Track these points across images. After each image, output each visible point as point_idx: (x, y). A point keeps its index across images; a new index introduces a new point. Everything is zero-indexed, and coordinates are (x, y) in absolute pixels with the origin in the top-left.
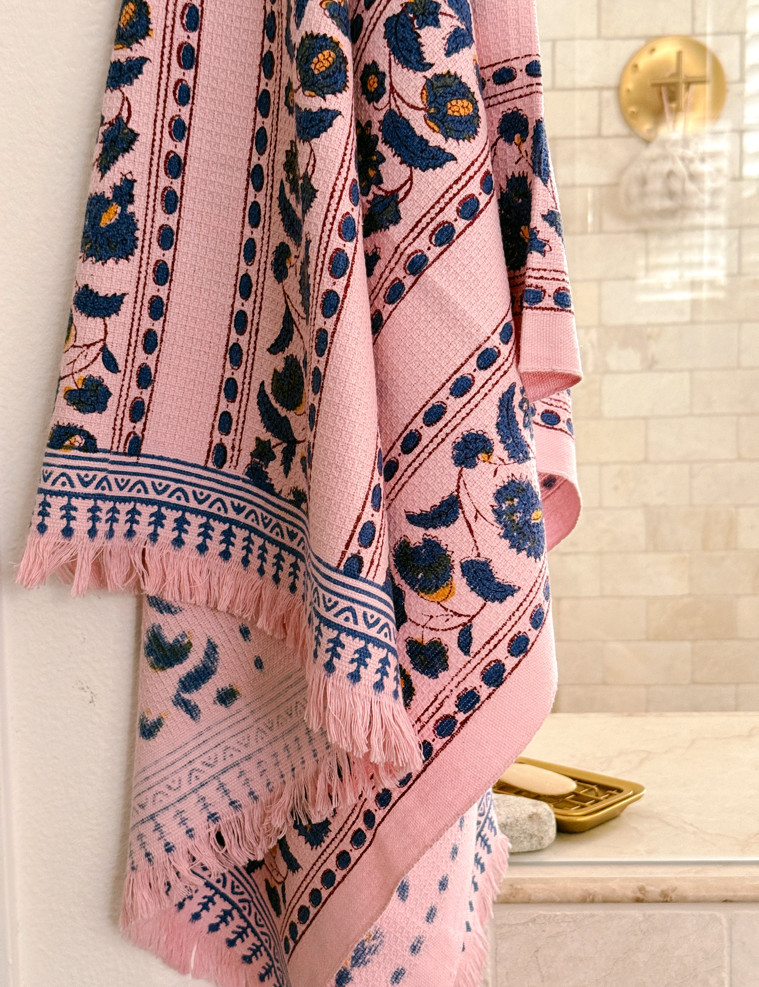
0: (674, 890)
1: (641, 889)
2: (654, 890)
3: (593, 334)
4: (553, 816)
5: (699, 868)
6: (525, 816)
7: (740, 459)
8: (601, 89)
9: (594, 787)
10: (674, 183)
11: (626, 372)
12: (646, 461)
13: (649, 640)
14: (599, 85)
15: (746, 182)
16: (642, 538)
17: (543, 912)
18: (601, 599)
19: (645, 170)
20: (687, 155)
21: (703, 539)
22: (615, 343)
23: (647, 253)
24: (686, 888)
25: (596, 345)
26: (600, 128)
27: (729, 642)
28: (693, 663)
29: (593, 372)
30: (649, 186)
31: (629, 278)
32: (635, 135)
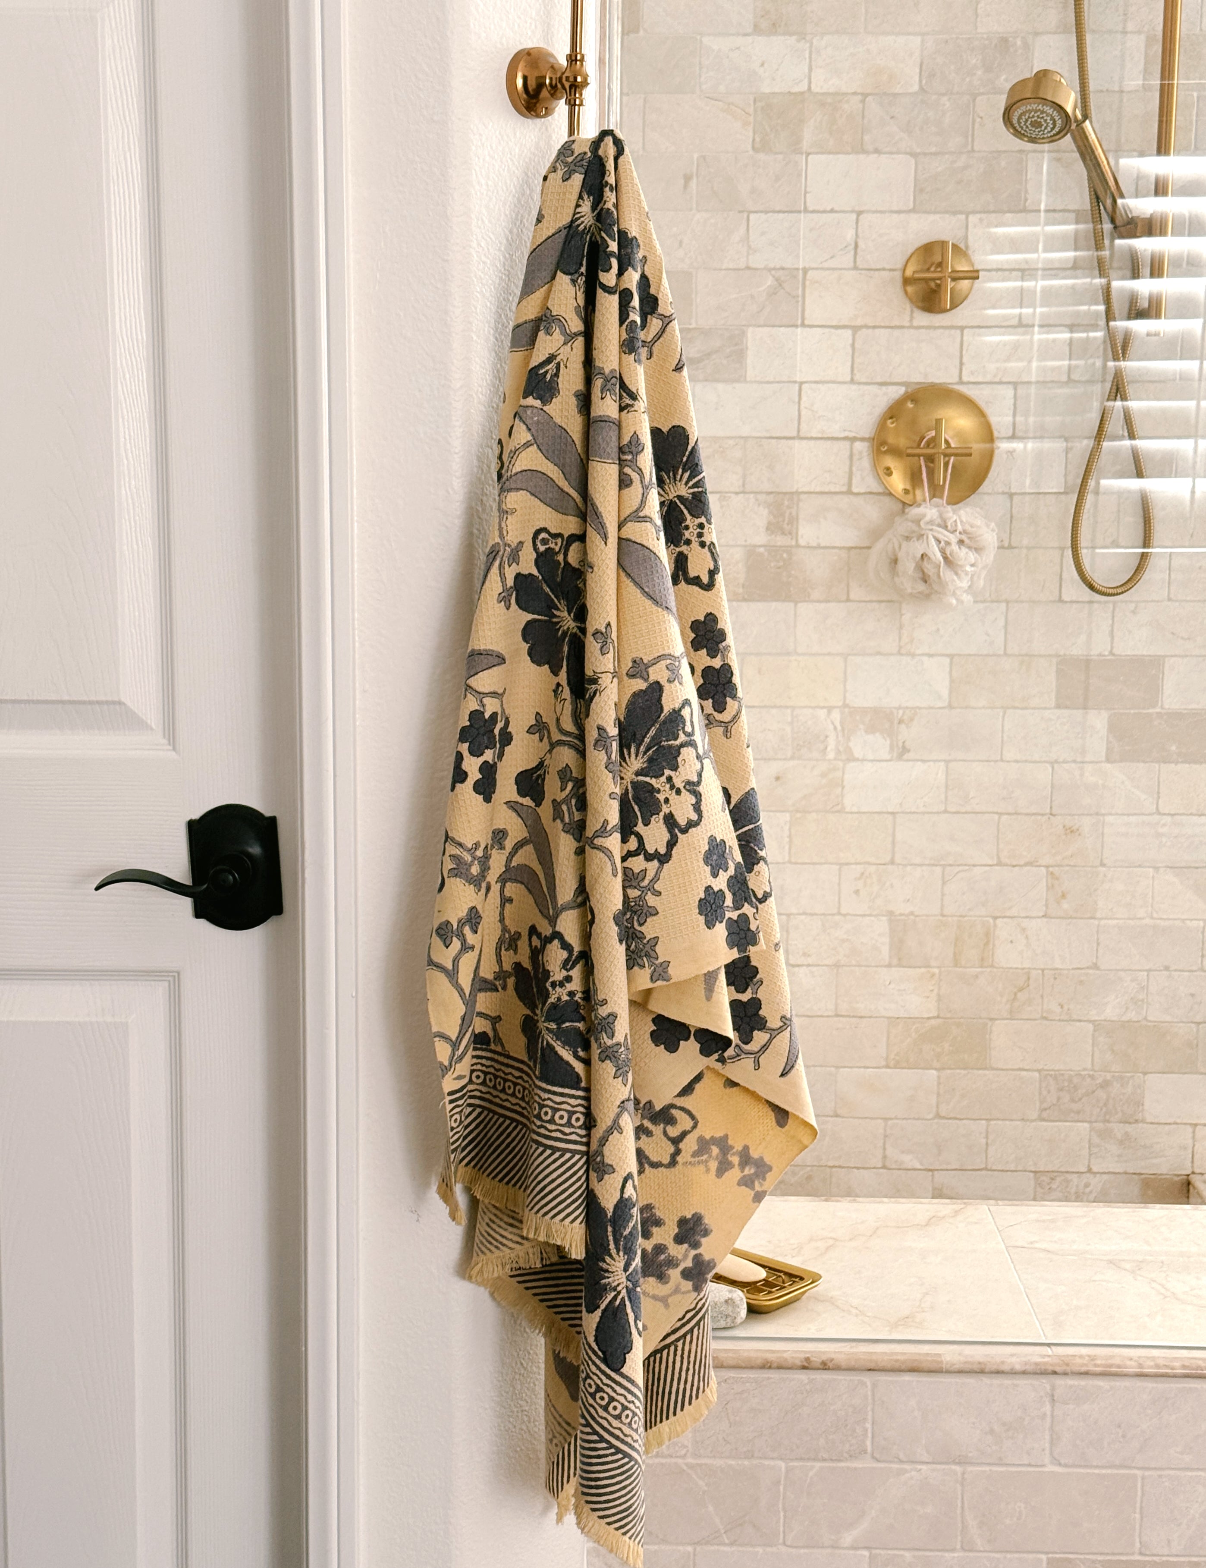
0: (832, 1360)
1: (807, 1359)
2: (816, 1360)
3: (836, 715)
4: (745, 1300)
5: (854, 1344)
6: (722, 1300)
7: (1000, 864)
8: (853, 439)
9: (781, 1274)
10: (927, 566)
11: (872, 761)
12: (892, 862)
13: (887, 1067)
14: (851, 435)
15: (1016, 551)
16: (885, 950)
17: (732, 1375)
18: (836, 1019)
19: (897, 547)
20: (944, 535)
21: (955, 954)
22: (861, 726)
23: (901, 627)
24: (841, 1359)
25: (839, 728)
26: (850, 484)
27: (980, 1072)
28: (938, 1094)
29: (835, 759)
30: (900, 567)
31: (879, 653)
32: (890, 494)
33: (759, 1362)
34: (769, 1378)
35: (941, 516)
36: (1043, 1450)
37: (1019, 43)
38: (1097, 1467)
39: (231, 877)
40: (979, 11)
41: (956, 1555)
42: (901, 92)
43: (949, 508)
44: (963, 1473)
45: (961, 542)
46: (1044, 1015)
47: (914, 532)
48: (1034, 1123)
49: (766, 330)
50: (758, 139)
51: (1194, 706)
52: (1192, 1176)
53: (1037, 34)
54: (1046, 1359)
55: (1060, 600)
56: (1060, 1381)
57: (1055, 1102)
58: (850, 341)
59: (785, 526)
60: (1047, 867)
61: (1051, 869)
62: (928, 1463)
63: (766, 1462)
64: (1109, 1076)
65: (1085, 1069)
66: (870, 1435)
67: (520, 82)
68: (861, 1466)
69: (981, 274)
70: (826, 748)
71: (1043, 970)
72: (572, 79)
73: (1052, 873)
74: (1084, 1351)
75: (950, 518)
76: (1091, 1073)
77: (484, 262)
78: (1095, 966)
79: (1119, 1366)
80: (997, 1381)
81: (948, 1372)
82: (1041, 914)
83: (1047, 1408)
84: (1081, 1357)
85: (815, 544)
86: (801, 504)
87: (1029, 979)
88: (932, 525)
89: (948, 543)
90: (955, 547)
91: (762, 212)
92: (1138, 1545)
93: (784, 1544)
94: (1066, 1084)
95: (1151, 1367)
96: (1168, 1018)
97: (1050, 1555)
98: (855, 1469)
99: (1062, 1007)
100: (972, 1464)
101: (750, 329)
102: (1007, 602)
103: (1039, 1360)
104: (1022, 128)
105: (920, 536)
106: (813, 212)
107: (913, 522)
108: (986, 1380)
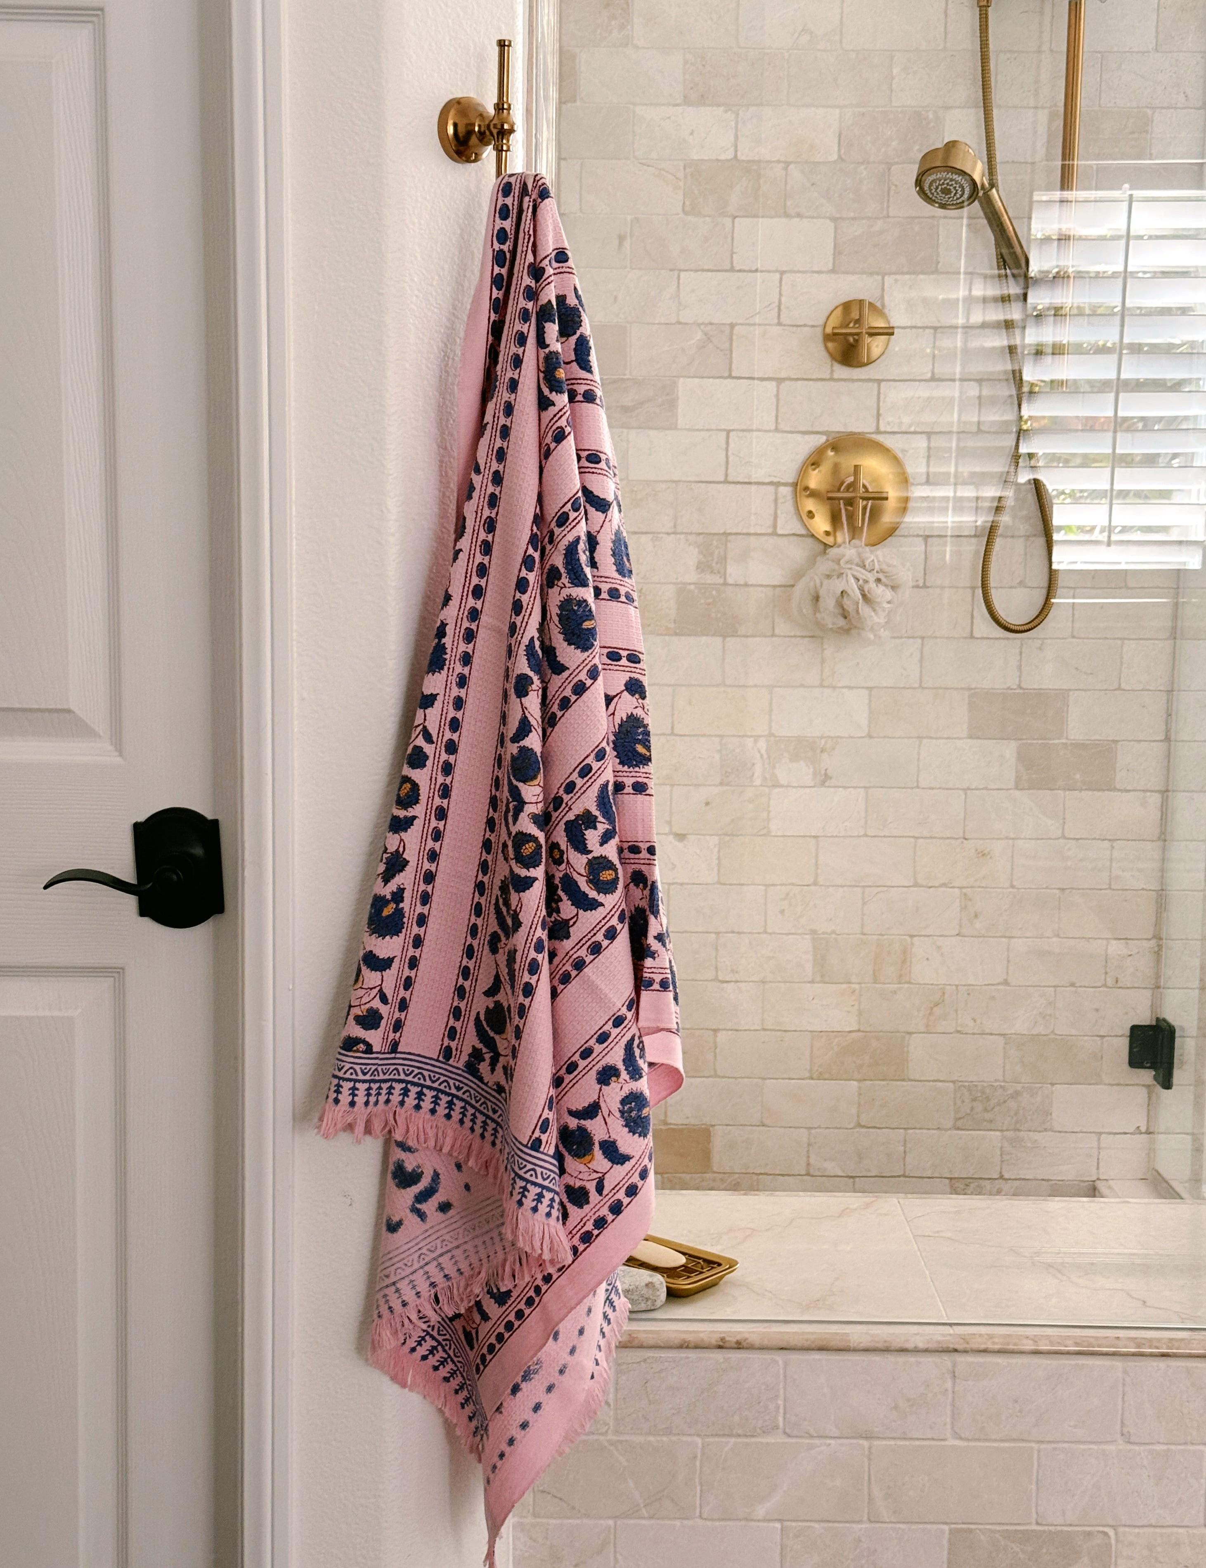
0: (746, 1339)
1: (723, 1339)
2: (731, 1340)
3: (762, 744)
4: (665, 1284)
5: (766, 1325)
6: (644, 1284)
7: (916, 885)
8: (777, 484)
9: (701, 1261)
10: (847, 603)
11: (794, 787)
12: (815, 883)
13: (812, 1079)
14: (775, 480)
15: (930, 590)
16: (809, 967)
17: (652, 1355)
18: (762, 1032)
19: (818, 584)
20: (863, 574)
21: (874, 970)
22: (786, 755)
23: (823, 661)
24: (755, 1339)
25: (765, 756)
26: (775, 526)
27: (898, 1083)
28: (859, 1104)
29: (761, 785)
30: (821, 603)
31: (802, 686)
32: (813, 536)
33: (677, 1342)
34: (687, 1358)
35: (859, 554)
36: (945, 1424)
37: (931, 116)
38: (995, 1440)
39: (175, 877)
40: (894, 86)
41: (863, 1526)
42: (821, 160)
43: (867, 549)
44: (870, 1448)
45: (878, 580)
46: (959, 1029)
47: (834, 570)
48: (949, 1132)
49: (696, 380)
50: (687, 203)
51: (1098, 737)
52: (1098, 1182)
53: (947, 108)
54: (948, 1338)
55: (972, 637)
56: (960, 1359)
57: (969, 1112)
58: (775, 393)
59: (714, 565)
60: (960, 888)
61: (964, 890)
62: (834, 1438)
63: (684, 1439)
64: (1019, 1087)
65: (996, 1081)
66: (781, 1410)
67: (451, 130)
68: (773, 1441)
69: (896, 331)
70: (753, 775)
71: (957, 986)
72: (499, 127)
73: (965, 895)
74: (983, 1330)
75: (867, 559)
76: (1003, 1084)
77: (417, 296)
78: (1006, 982)
79: (1015, 1344)
80: (902, 1359)
81: (855, 1350)
82: (957, 933)
83: (949, 1384)
84: (980, 1335)
85: (742, 583)
86: (729, 545)
87: (944, 993)
88: (852, 564)
89: (866, 582)
90: (872, 585)
91: (691, 270)
92: (1034, 1516)
93: (701, 1517)
94: (979, 1095)
95: (1046, 1345)
96: (1074, 1032)
97: (953, 1526)
98: (767, 1443)
99: (975, 1021)
100: (878, 1438)
101: (682, 380)
102: (923, 638)
103: (940, 1338)
104: (933, 194)
105: (840, 575)
106: (740, 271)
107: (833, 561)
108: (891, 1358)
